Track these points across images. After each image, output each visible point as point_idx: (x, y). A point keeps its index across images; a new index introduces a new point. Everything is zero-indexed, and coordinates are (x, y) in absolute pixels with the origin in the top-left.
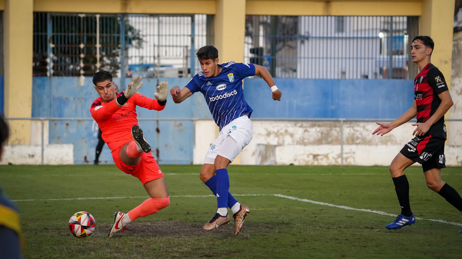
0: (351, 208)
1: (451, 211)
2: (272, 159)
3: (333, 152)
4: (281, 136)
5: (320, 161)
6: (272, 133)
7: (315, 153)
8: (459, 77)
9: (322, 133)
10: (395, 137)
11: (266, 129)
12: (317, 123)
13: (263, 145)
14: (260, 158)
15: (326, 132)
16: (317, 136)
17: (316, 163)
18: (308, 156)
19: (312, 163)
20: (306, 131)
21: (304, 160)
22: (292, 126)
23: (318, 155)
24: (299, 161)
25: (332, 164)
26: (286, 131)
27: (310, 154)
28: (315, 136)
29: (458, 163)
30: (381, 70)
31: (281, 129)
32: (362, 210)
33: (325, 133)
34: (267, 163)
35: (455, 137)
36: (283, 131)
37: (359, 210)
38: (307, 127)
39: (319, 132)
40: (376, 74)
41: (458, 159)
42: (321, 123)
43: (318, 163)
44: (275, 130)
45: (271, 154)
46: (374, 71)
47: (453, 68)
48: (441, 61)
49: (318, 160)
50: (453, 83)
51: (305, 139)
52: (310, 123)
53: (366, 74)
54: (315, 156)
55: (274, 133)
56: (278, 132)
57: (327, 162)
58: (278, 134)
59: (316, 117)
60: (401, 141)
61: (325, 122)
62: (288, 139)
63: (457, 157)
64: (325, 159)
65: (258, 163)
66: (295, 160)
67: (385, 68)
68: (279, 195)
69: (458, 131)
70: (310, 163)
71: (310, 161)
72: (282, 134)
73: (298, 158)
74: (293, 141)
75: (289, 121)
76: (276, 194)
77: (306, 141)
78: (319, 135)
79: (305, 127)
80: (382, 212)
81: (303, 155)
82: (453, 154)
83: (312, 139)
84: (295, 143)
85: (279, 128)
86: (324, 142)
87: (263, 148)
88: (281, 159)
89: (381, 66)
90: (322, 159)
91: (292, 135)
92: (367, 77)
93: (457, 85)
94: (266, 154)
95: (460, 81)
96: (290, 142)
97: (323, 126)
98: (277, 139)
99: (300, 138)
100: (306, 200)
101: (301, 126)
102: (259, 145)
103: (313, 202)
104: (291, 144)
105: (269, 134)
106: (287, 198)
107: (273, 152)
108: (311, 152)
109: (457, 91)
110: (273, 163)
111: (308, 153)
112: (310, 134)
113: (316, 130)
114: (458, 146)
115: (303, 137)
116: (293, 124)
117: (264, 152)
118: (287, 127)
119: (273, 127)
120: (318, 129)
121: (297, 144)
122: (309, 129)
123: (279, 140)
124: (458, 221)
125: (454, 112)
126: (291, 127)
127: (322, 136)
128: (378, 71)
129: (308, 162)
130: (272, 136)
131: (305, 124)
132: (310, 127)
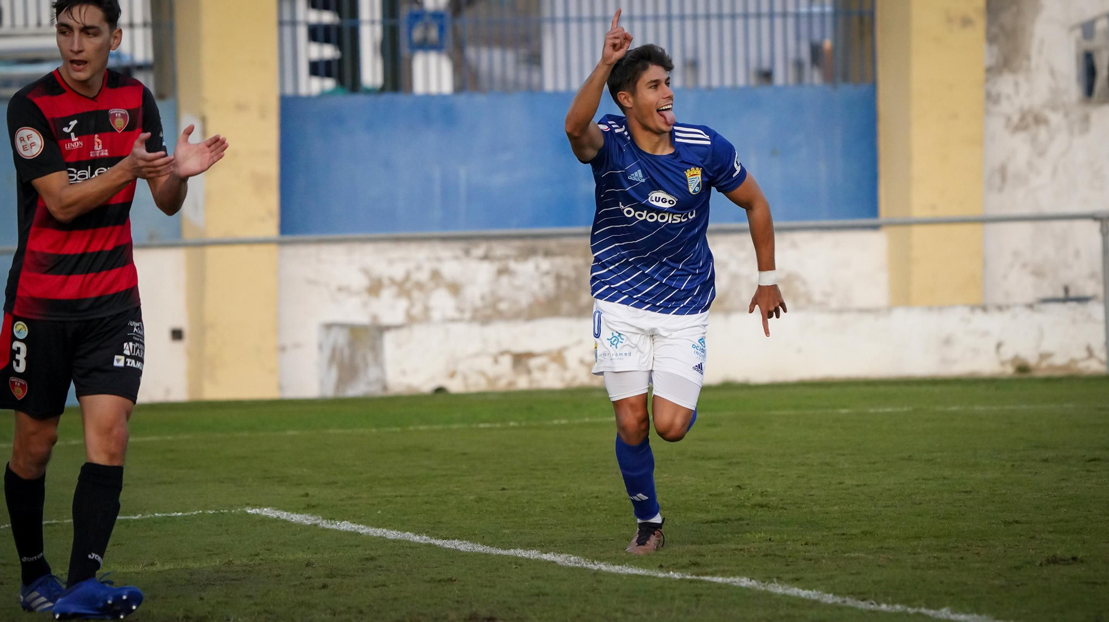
0: (480, 548)
1: (806, 544)
2: (373, 373)
3: (580, 342)
4: (416, 294)
5: (537, 375)
6: (386, 282)
7: (520, 348)
8: (1014, 71)
9: (559, 278)
10: (804, 283)
11: (366, 272)
12: (541, 244)
13: (342, 326)
14: (334, 374)
15: (572, 274)
16: (543, 286)
17: (523, 383)
18: (496, 361)
19: (511, 384)
20: (502, 272)
21: (483, 374)
22: (456, 258)
23: (530, 355)
24: (465, 378)
25: (577, 383)
26: (436, 275)
27: (503, 353)
28: (535, 286)
29: (1003, 363)
30: (816, 51)
31: (419, 268)
32: (512, 552)
33: (567, 278)
34: (357, 389)
35: (1005, 277)
36: (423, 276)
37: (500, 552)
38: (507, 257)
39: (547, 273)
40: (799, 65)
41: (1003, 349)
42: (553, 244)
43: (531, 382)
44: (398, 272)
45: (370, 357)
46: (792, 55)
47: (991, 39)
48: (950, 20)
49: (529, 372)
50: (994, 91)
51: (500, 300)
52: (518, 243)
53: (766, 65)
54: (520, 359)
55: (393, 281)
56: (407, 277)
57: (563, 380)
58: (408, 285)
59: (536, 222)
60: (827, 295)
61: (566, 241)
62: (442, 302)
63: (999, 346)
64: (553, 368)
65: (329, 392)
66: (452, 375)
67: (828, 44)
68: (267, 512)
69: (1016, 254)
70: (502, 385)
71: (504, 376)
72: (420, 286)
73: (462, 367)
74: (461, 310)
75: (444, 239)
76: (254, 506)
77: (503, 306)
78: (550, 283)
79: (499, 259)
80: (572, 558)
81: (477, 355)
82: (985, 334)
83: (524, 300)
84: (468, 315)
85: (411, 265)
86: (566, 306)
87: (341, 338)
88: (404, 373)
89: (817, 36)
90: (543, 368)
91: (455, 289)
92: (766, 76)
93: (1008, 97)
94: (352, 357)
95: (1016, 84)
96: (452, 313)
97: (561, 254)
98: (403, 304)
99: (483, 298)
100: (346, 526)
101: (485, 257)
102: (329, 326)
103: (364, 530)
104: (453, 320)
105: (375, 288)
106: (285, 521)
107: (376, 350)
108: (507, 345)
109: (1009, 119)
110: (376, 390)
111: (494, 349)
112: (518, 282)
113: (537, 268)
114: (1000, 308)
115: (493, 293)
116: (456, 249)
117: (346, 352)
118: (439, 260)
119: (391, 262)
120: (545, 264)
121: (473, 319)
122: (513, 265)
123: (412, 305)
124: (797, 580)
125: (1001, 190)
126: (451, 261)
127: (558, 286)
128: (805, 54)
129: (497, 378)
130: (387, 294)
131: (500, 249)
132: (516, 259)
